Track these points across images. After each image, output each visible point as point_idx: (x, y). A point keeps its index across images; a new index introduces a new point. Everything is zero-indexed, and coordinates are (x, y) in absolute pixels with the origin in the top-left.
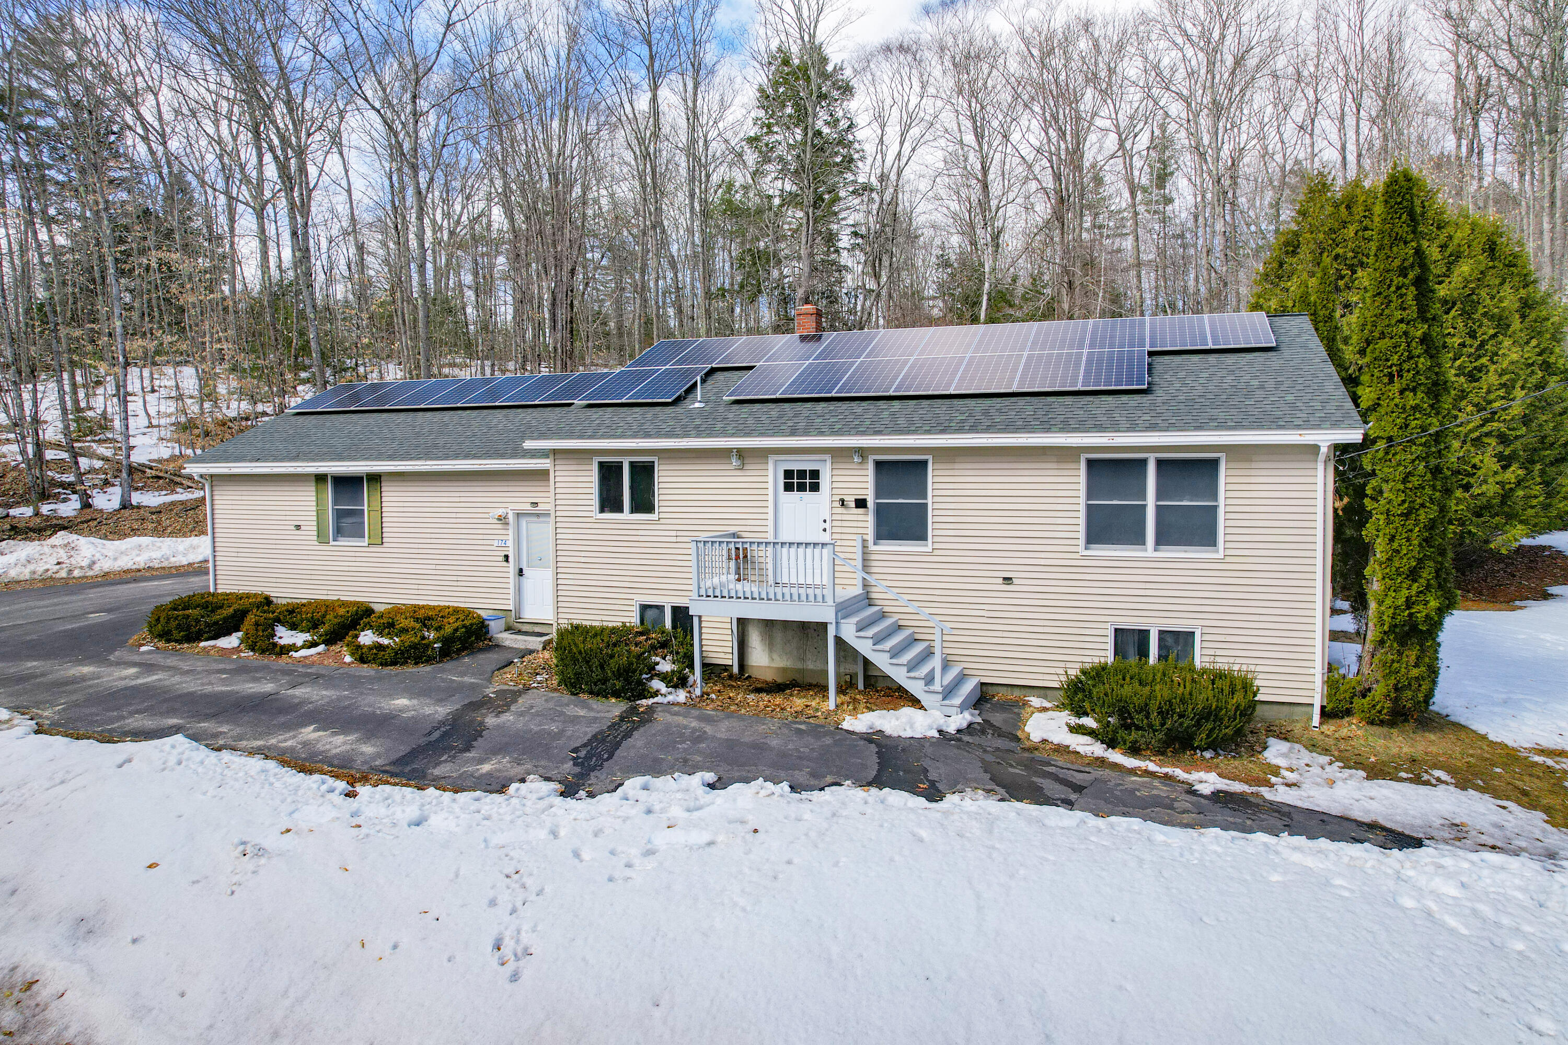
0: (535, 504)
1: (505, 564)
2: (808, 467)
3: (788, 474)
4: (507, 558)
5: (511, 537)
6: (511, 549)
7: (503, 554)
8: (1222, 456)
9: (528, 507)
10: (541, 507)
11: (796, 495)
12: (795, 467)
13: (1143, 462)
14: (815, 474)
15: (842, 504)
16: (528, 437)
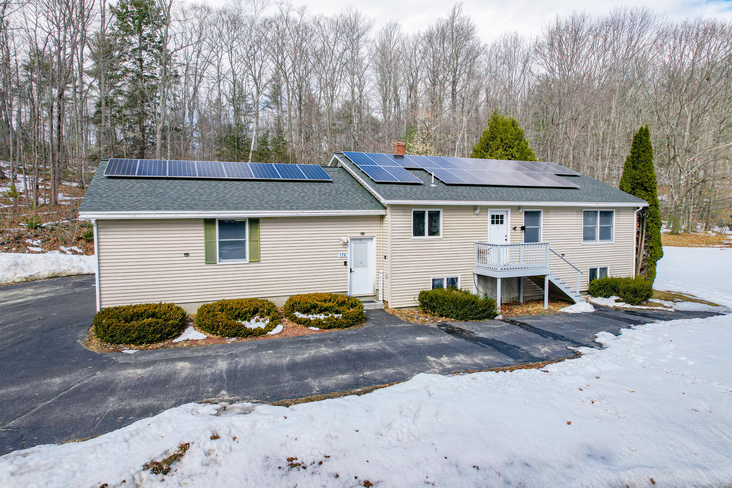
0: (363, 233)
1: (345, 267)
2: (500, 214)
3: (493, 217)
4: (346, 263)
5: (349, 252)
6: (349, 258)
7: (344, 261)
8: (614, 210)
9: (359, 235)
10: (366, 235)
11: (495, 225)
12: (495, 214)
13: (596, 212)
14: (502, 217)
15: (514, 229)
16: (386, 199)
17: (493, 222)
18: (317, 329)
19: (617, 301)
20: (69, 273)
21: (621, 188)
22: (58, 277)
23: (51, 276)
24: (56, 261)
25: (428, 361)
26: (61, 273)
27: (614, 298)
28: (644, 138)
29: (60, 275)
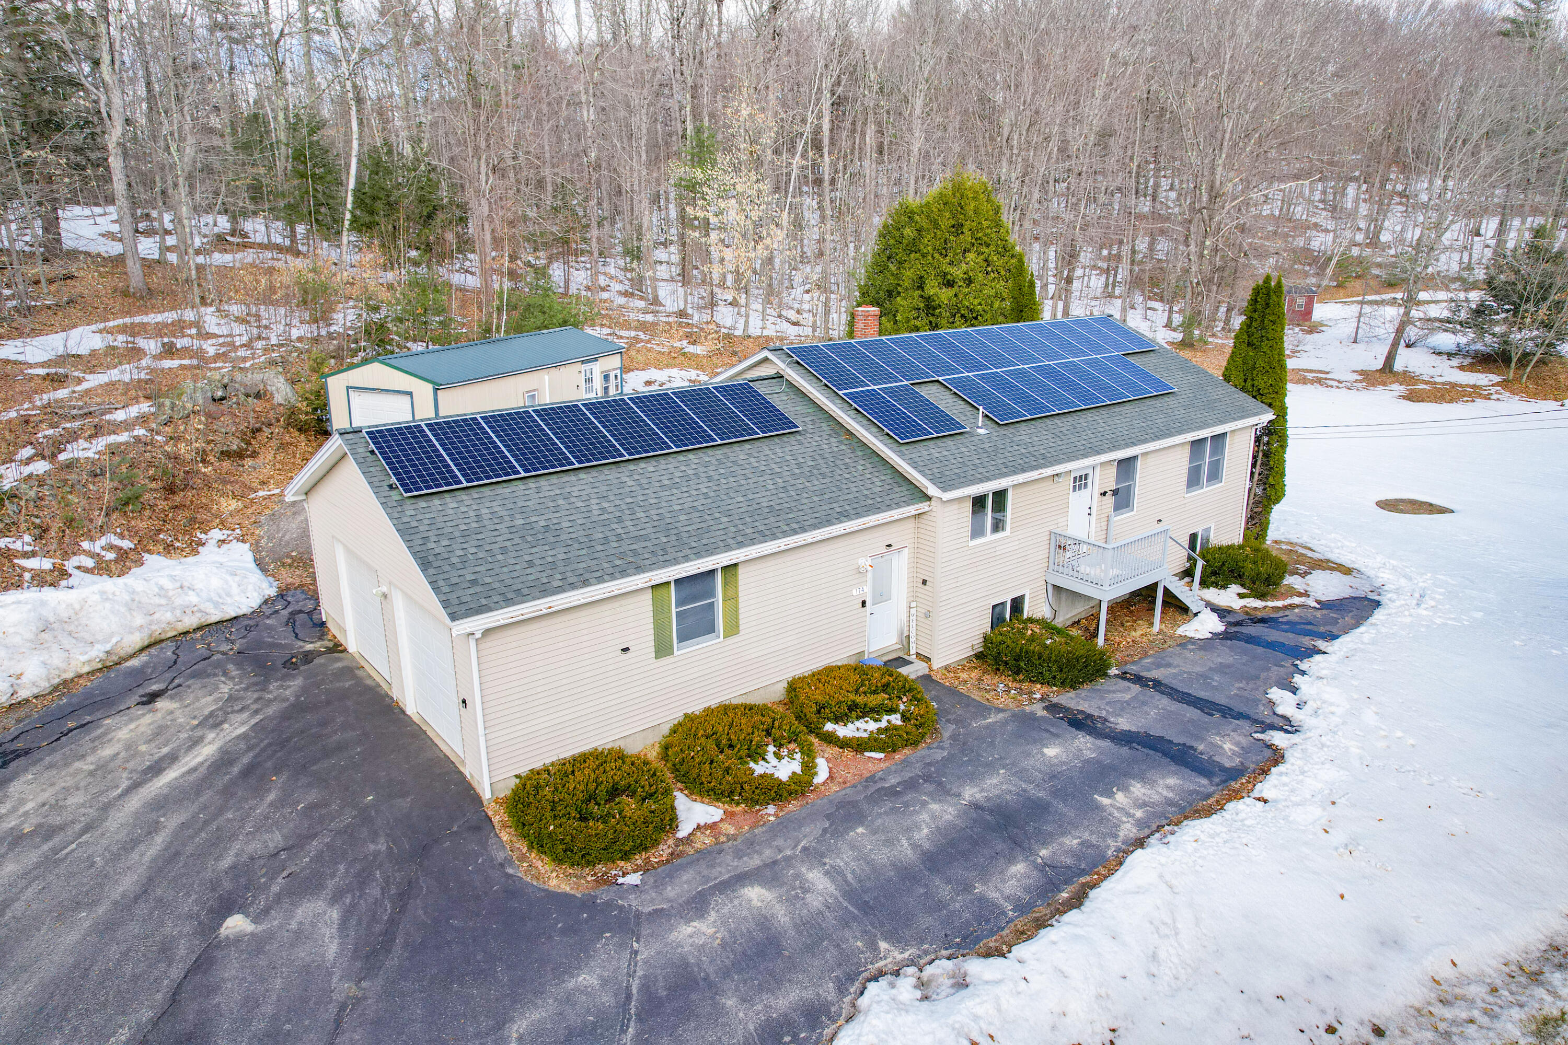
0: (889, 545)
1: (863, 609)
2: (1084, 472)
3: (1075, 480)
4: (864, 603)
5: (868, 583)
6: (868, 594)
7: (861, 600)
9: (884, 550)
10: (894, 547)
11: (1077, 494)
12: (1079, 474)
14: (1086, 476)
15: (1104, 494)
16: (944, 489)
17: (1074, 490)
18: (882, 755)
19: (1241, 596)
20: (181, 627)
21: (1227, 378)
22: (162, 641)
23: (146, 643)
24: (133, 600)
25: (1099, 808)
26: (164, 631)
27: (1235, 589)
28: (1274, 298)
29: (163, 637)
